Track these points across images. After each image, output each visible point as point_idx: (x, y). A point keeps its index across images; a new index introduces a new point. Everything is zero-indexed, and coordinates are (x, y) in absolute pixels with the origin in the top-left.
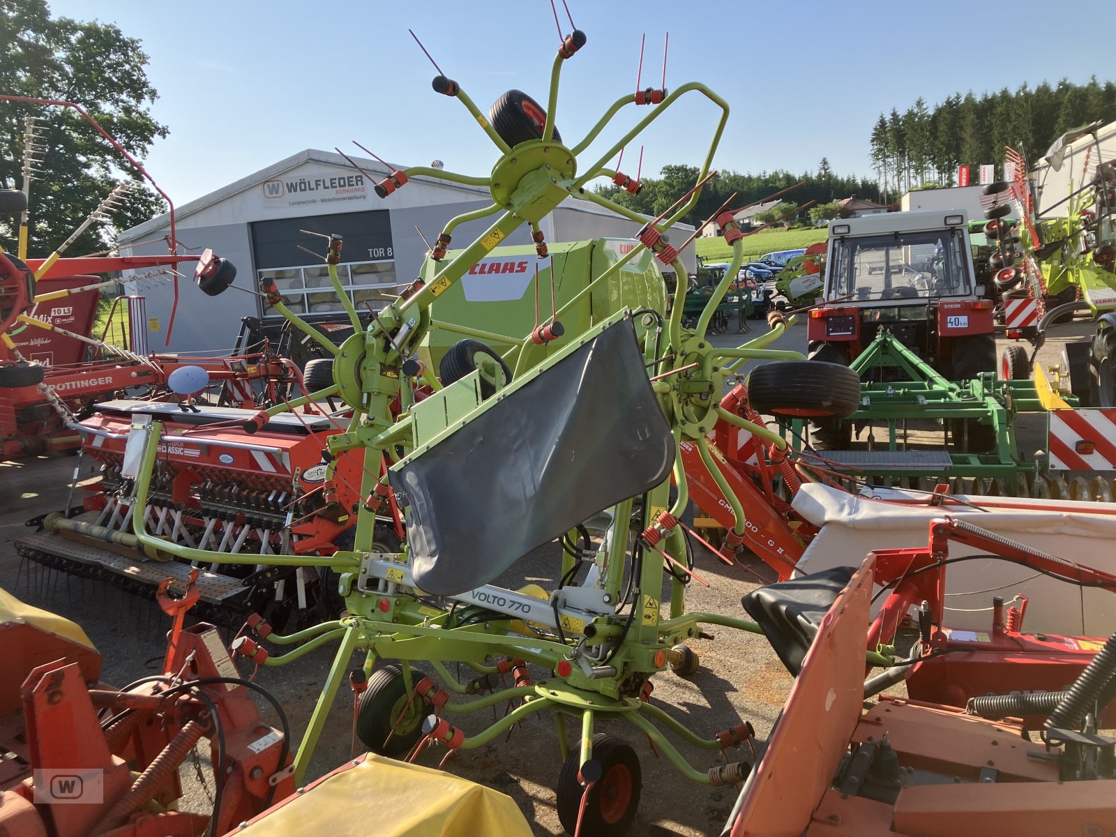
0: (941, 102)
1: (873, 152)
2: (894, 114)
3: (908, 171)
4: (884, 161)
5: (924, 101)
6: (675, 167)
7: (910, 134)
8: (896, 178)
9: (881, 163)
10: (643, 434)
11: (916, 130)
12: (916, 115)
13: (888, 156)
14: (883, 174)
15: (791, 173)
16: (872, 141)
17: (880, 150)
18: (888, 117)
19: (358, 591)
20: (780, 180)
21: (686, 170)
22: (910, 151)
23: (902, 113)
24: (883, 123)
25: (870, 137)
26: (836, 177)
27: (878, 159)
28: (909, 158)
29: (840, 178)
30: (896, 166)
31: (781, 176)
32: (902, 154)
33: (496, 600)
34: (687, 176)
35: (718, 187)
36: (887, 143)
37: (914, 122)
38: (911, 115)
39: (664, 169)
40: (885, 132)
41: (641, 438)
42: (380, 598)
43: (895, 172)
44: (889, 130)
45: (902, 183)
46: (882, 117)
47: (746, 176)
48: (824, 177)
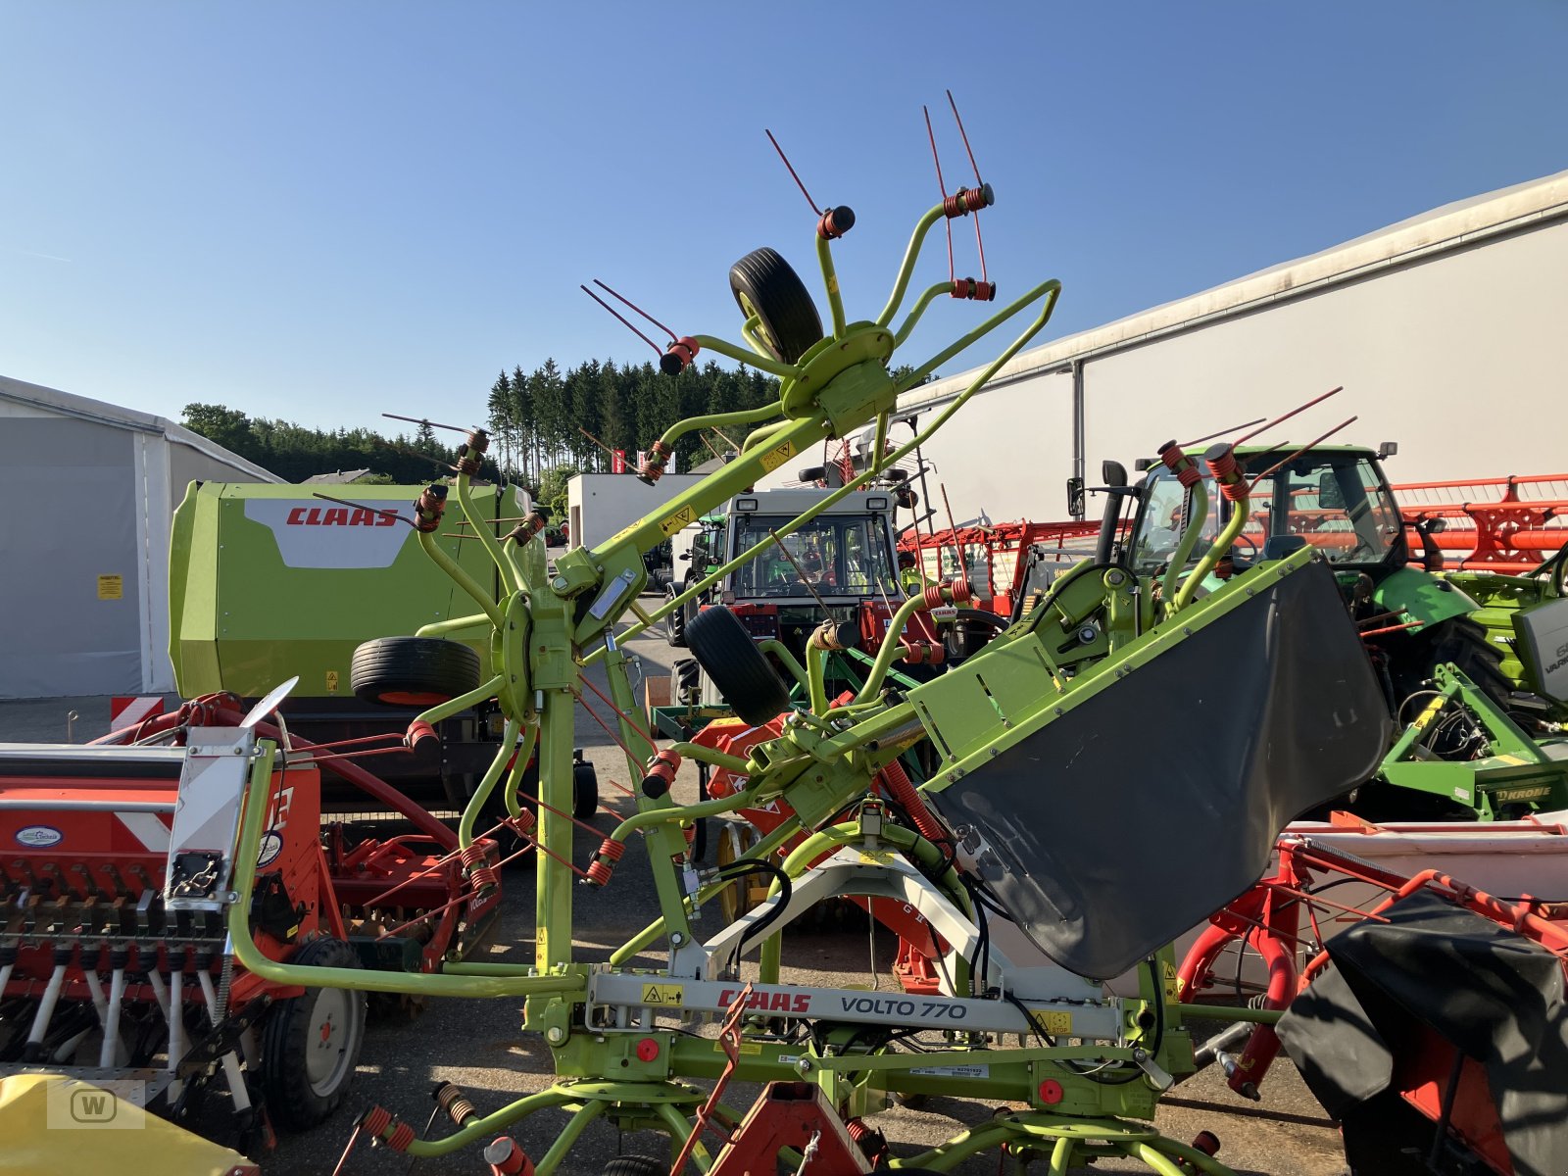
0: (576, 367)
1: (491, 419)
2: (519, 374)
3: (537, 451)
4: (506, 433)
5: (555, 364)
6: (207, 407)
7: (539, 402)
8: (521, 457)
9: (502, 435)
10: (1345, 717)
11: (546, 399)
12: (546, 379)
13: (512, 427)
14: (505, 450)
15: (380, 434)
16: (491, 405)
17: (500, 418)
18: (511, 378)
19: (586, 1032)
20: (364, 442)
21: (223, 413)
22: (538, 423)
23: (528, 373)
24: (504, 381)
25: (487, 400)
26: (442, 446)
27: (499, 429)
28: (538, 433)
29: (446, 448)
30: (521, 441)
31: (364, 437)
32: (529, 425)
33: (895, 1006)
34: (224, 422)
35: (274, 443)
36: (510, 410)
37: (544, 387)
38: (539, 376)
39: (189, 407)
40: (507, 395)
41: (1339, 724)
42: (635, 1039)
43: (520, 449)
44: (512, 394)
45: (529, 464)
46: (503, 375)
47: (314, 432)
48: (425, 444)
